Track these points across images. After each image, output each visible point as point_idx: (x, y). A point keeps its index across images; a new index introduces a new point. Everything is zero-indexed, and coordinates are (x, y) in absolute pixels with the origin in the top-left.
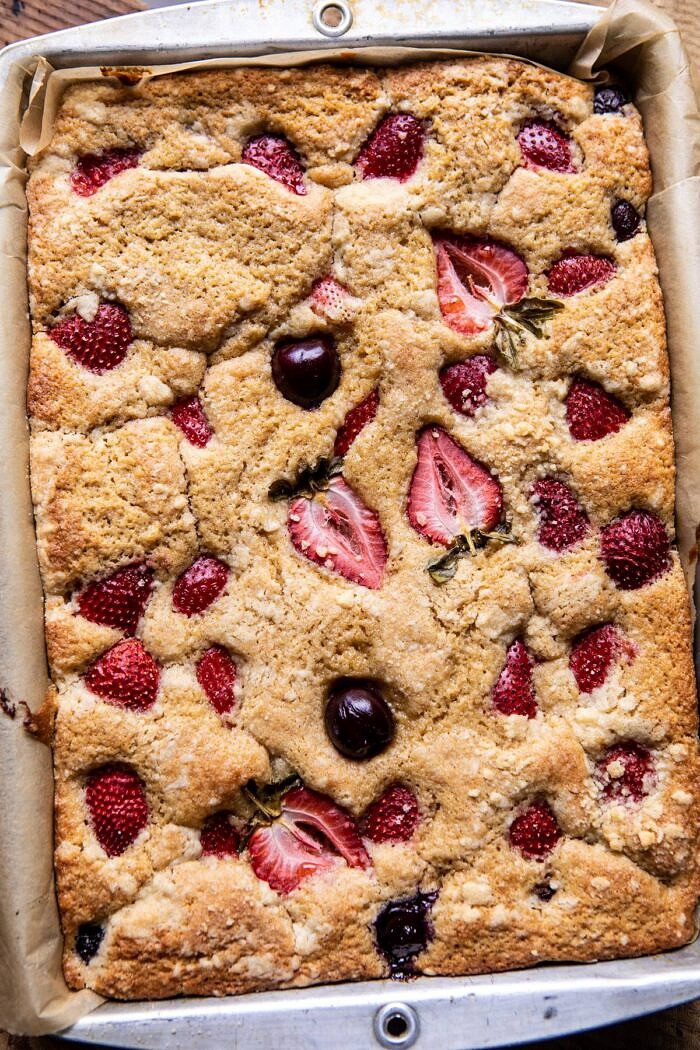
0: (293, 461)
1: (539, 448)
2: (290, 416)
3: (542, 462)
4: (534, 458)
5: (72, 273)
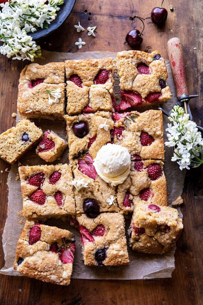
0: (77, 149)
1: (133, 147)
2: (76, 139)
4: (132, 150)
5: (27, 105)
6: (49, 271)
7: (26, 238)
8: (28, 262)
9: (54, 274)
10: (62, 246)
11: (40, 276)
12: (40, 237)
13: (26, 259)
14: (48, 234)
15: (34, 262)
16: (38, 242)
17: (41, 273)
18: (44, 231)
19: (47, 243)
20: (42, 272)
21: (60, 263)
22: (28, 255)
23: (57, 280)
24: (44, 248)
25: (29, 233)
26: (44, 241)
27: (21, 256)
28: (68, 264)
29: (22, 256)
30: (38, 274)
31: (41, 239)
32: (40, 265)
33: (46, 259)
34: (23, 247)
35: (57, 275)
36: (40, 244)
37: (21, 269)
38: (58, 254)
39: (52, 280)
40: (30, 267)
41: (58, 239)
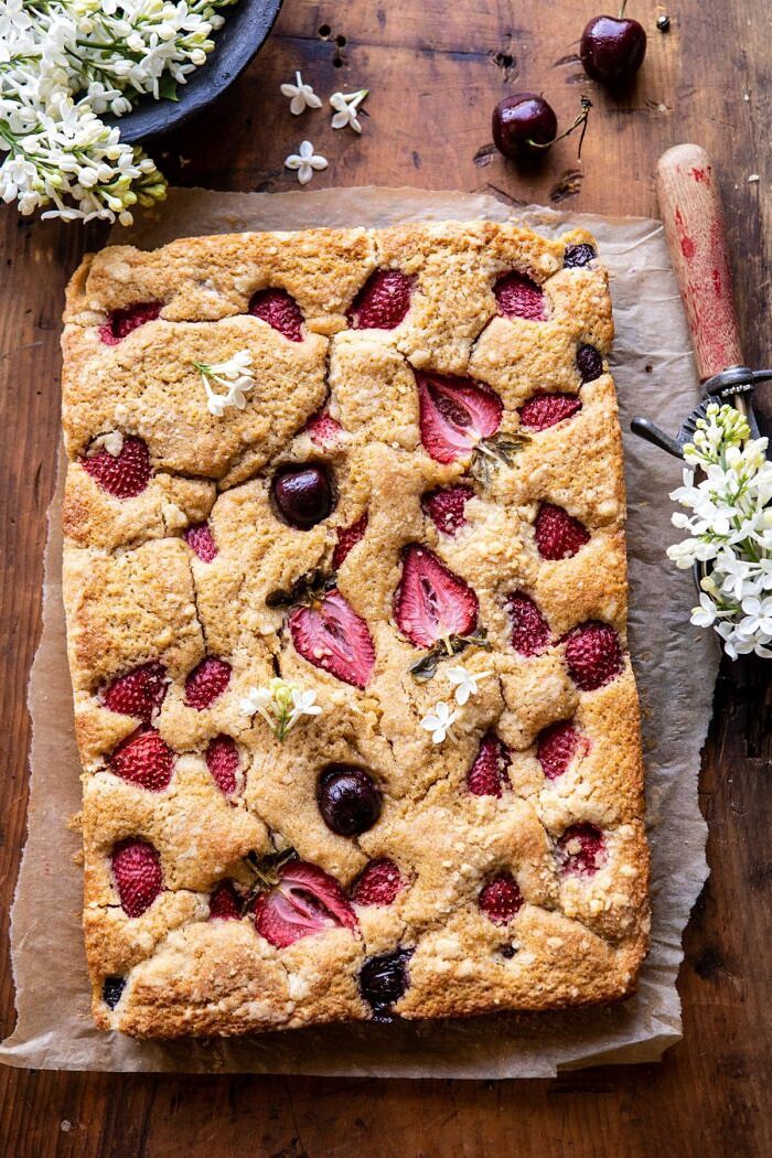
0: (286, 573)
1: (509, 565)
2: (285, 534)
3: (513, 577)
4: (505, 574)
5: (99, 412)
34: (110, 934)
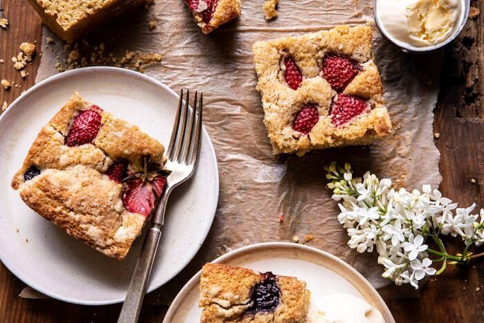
6: (89, 214)
7: (63, 128)
8: (49, 180)
9: (97, 224)
10: (136, 173)
11: (64, 217)
12: (94, 136)
13: (46, 173)
14: (115, 136)
15: (62, 183)
16: (86, 146)
17: (69, 212)
18: (108, 126)
19: (106, 154)
20: (72, 210)
21: (119, 205)
22: (54, 164)
23: (100, 240)
24: (95, 163)
25: (73, 121)
26: (101, 149)
27: (37, 161)
28: (136, 214)
29: (40, 161)
30: (61, 213)
31: (96, 141)
32: (74, 194)
33: (90, 187)
34: (49, 144)
35: (103, 229)
36: (88, 152)
37: (28, 190)
38: (120, 185)
39: (88, 236)
40: (48, 191)
41: (133, 153)
